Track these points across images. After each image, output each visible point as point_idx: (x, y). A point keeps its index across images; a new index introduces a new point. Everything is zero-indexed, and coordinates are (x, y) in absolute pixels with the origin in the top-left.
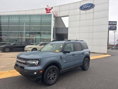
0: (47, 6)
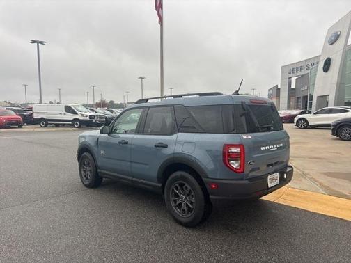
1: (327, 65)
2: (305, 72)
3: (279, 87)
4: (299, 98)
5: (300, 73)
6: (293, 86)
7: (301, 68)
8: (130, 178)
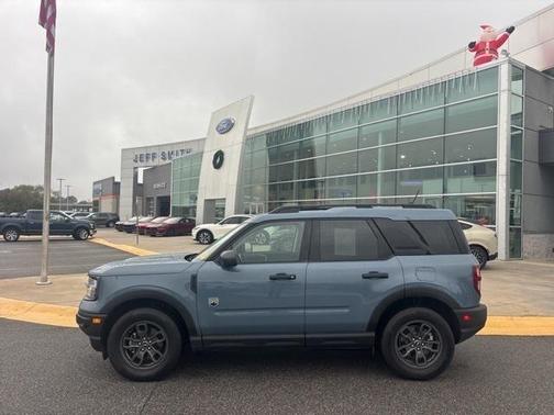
0: (484, 27)
1: (219, 159)
2: (158, 162)
3: (117, 180)
4: (149, 199)
5: (151, 163)
6: (140, 181)
7: (154, 156)
8: (302, 336)
